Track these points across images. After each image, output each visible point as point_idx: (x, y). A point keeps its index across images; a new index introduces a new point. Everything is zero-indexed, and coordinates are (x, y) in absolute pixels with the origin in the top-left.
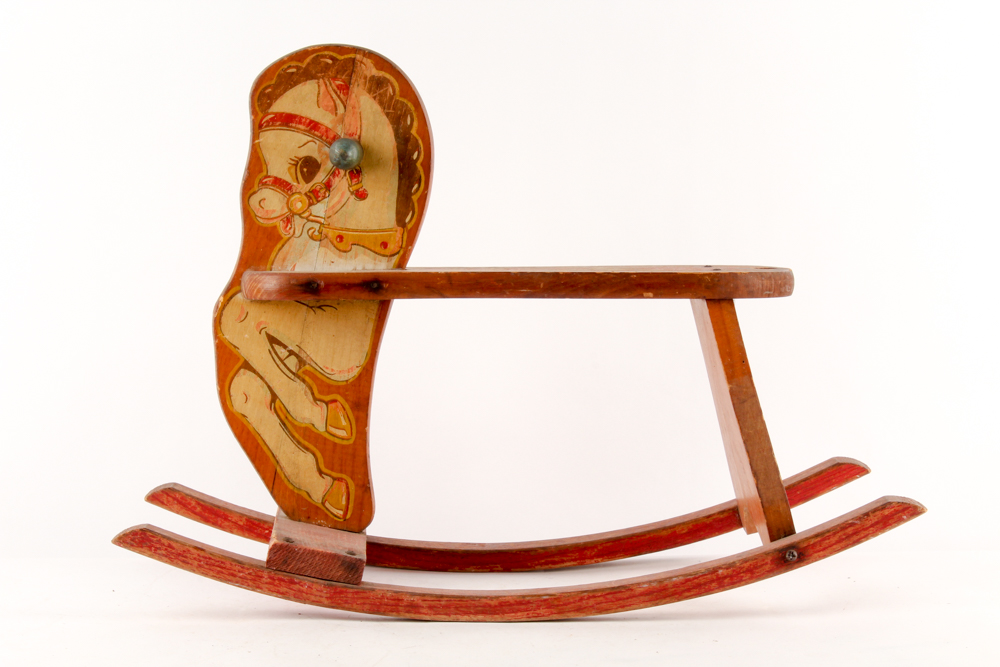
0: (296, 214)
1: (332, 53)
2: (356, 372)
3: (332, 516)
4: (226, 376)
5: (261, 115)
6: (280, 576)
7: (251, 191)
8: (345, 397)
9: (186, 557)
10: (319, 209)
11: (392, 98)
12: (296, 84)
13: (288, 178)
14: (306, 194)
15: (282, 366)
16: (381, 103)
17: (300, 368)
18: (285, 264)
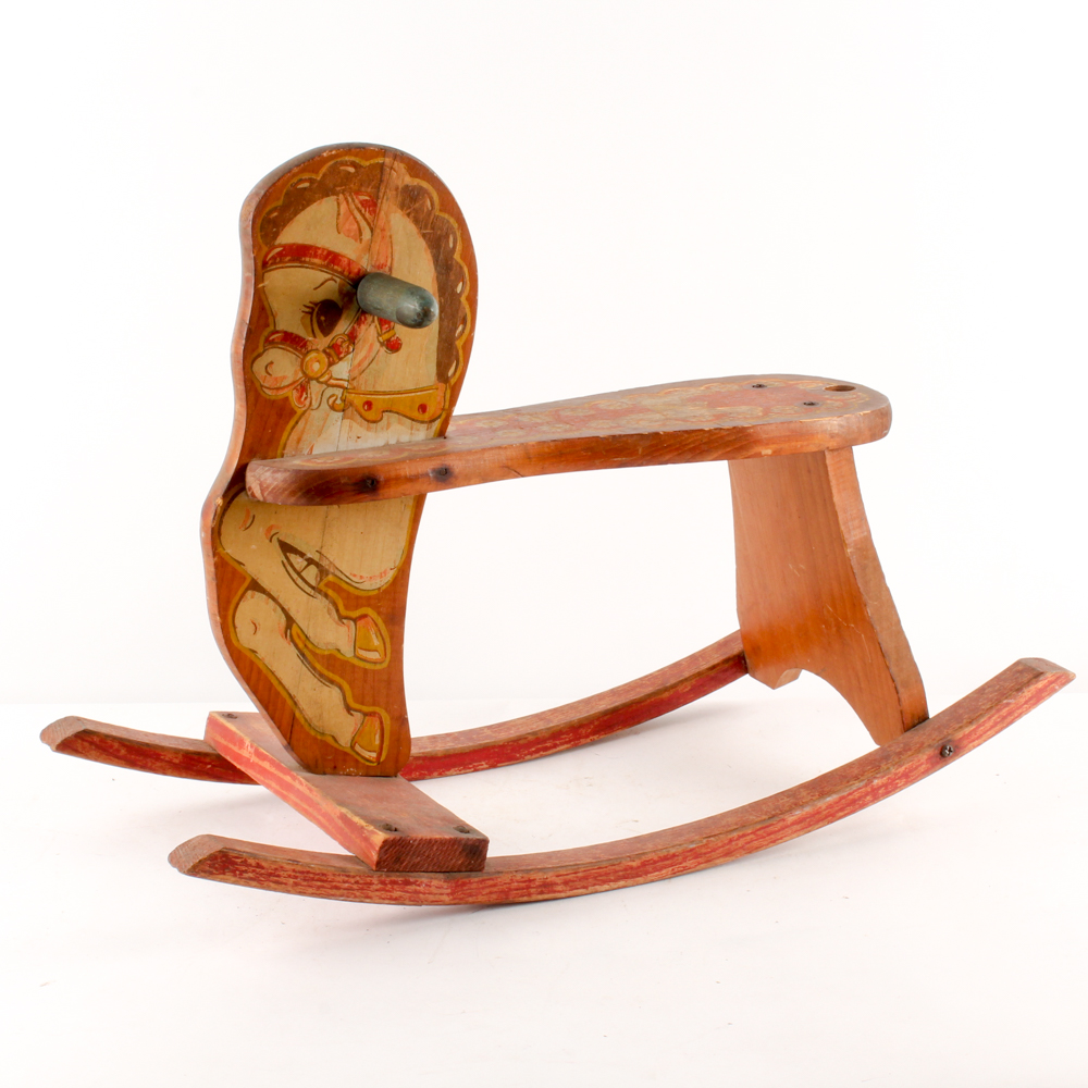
0: (312, 379)
1: (353, 159)
2: (390, 575)
3: (362, 761)
4: (228, 602)
5: (265, 249)
6: (393, 878)
7: (255, 354)
8: (377, 609)
9: (279, 876)
10: (342, 370)
11: (429, 213)
12: (309, 203)
13: (301, 331)
14: (324, 351)
15: (299, 581)
16: (416, 221)
17: (321, 579)
18: (301, 445)
